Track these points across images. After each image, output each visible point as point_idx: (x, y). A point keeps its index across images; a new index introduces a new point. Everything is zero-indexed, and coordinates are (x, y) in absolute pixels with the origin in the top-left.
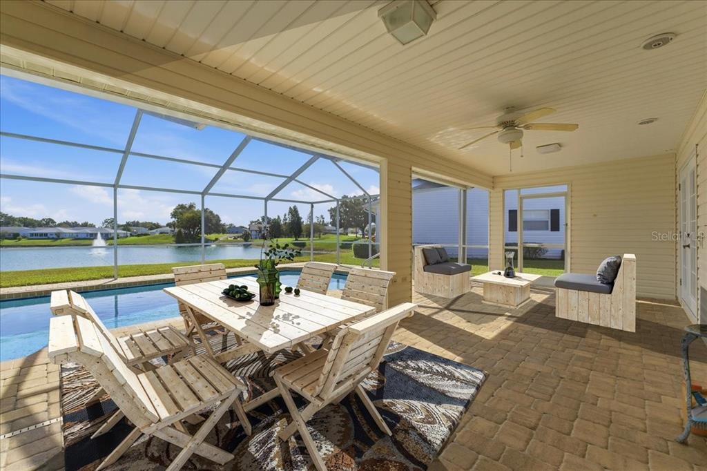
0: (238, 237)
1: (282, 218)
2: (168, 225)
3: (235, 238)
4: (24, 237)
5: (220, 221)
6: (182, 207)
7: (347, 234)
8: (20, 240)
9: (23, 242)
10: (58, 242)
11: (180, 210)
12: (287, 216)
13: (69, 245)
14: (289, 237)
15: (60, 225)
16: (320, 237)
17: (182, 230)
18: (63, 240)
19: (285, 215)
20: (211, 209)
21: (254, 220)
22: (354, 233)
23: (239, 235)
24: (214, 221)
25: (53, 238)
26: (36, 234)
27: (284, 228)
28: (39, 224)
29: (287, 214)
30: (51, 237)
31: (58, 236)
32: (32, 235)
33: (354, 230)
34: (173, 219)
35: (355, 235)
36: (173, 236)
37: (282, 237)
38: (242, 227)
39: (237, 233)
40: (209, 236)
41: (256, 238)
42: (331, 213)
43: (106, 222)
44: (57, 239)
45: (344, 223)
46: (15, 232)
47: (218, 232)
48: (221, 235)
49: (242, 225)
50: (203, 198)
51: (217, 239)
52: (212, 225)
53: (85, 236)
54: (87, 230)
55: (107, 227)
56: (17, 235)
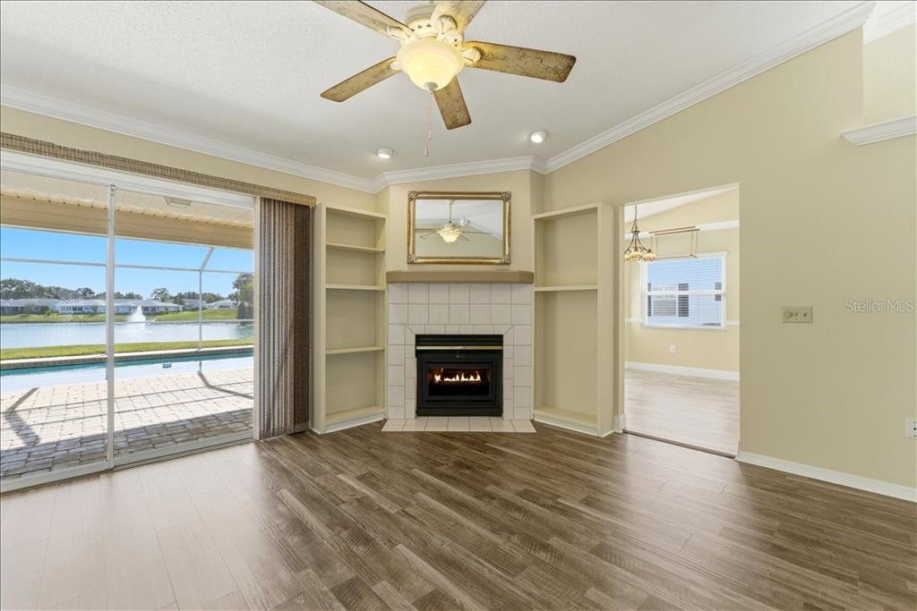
2: (231, 297)
4: (54, 311)
6: (245, 275)
8: (48, 315)
9: (53, 317)
10: (96, 317)
11: (245, 279)
17: (246, 304)
26: (69, 308)
34: (236, 290)
36: (235, 311)
43: (155, 292)
44: (93, 313)
46: (44, 305)
53: (127, 310)
54: (131, 303)
55: (155, 299)
56: (46, 308)
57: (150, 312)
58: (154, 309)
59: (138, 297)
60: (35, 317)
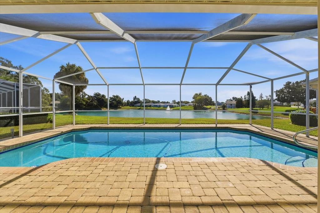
0: (220, 107)
1: (243, 97)
2: (192, 102)
3: (219, 108)
4: (152, 106)
5: (212, 100)
6: (196, 94)
7: (290, 106)
9: (152, 108)
10: (160, 108)
11: (196, 96)
12: (246, 97)
13: (162, 109)
14: (247, 108)
15: (161, 103)
16: (268, 108)
17: (197, 104)
19: (245, 96)
20: (208, 95)
21: (228, 99)
22: (296, 106)
23: (221, 106)
24: (209, 100)
27: (244, 103)
28: (156, 102)
29: (246, 95)
31: (160, 106)
32: (154, 106)
33: (296, 103)
34: (193, 100)
35: (297, 107)
36: (193, 106)
37: (244, 108)
38: (222, 103)
39: (220, 105)
40: (207, 106)
41: (229, 108)
42: (276, 94)
43: (173, 101)
44: (159, 107)
45: (287, 99)
47: (211, 105)
48: (212, 106)
49: (223, 102)
50: (180, 86)
51: (210, 108)
52: (209, 102)
53: (166, 106)
54: (167, 104)
55: (173, 103)
56: (151, 106)
57: (171, 107)
58: (172, 106)
59: (169, 103)
60: (149, 108)
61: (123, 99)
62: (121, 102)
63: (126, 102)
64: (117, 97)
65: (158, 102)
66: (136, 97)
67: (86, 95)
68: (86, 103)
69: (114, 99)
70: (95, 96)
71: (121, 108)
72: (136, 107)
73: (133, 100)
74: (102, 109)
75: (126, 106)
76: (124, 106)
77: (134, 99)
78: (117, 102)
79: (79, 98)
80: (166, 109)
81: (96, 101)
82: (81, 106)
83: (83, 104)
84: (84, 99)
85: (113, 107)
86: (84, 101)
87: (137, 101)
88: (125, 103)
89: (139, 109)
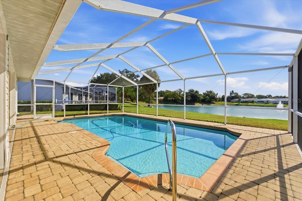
4: (255, 102)
8: (254, 103)
9: (255, 104)
10: (267, 105)
13: (271, 106)
18: (269, 104)
25: (266, 103)
26: (260, 101)
30: (265, 102)
32: (258, 101)
44: (267, 103)
46: (253, 100)
56: (253, 101)
60: (250, 104)
61: (217, 94)
62: (215, 97)
63: (221, 97)
64: (211, 92)
65: (270, 96)
66: (233, 91)
67: (182, 91)
68: (181, 98)
69: (208, 94)
70: (189, 92)
71: (214, 103)
72: (233, 103)
73: (229, 95)
74: (195, 104)
75: (221, 101)
76: (218, 102)
77: (231, 94)
78: (210, 97)
79: (176, 94)
80: (276, 106)
81: (190, 97)
82: (178, 101)
83: (179, 99)
84: (180, 95)
85: (207, 102)
86: (180, 97)
87: (234, 96)
88: (219, 98)
89: (237, 105)
